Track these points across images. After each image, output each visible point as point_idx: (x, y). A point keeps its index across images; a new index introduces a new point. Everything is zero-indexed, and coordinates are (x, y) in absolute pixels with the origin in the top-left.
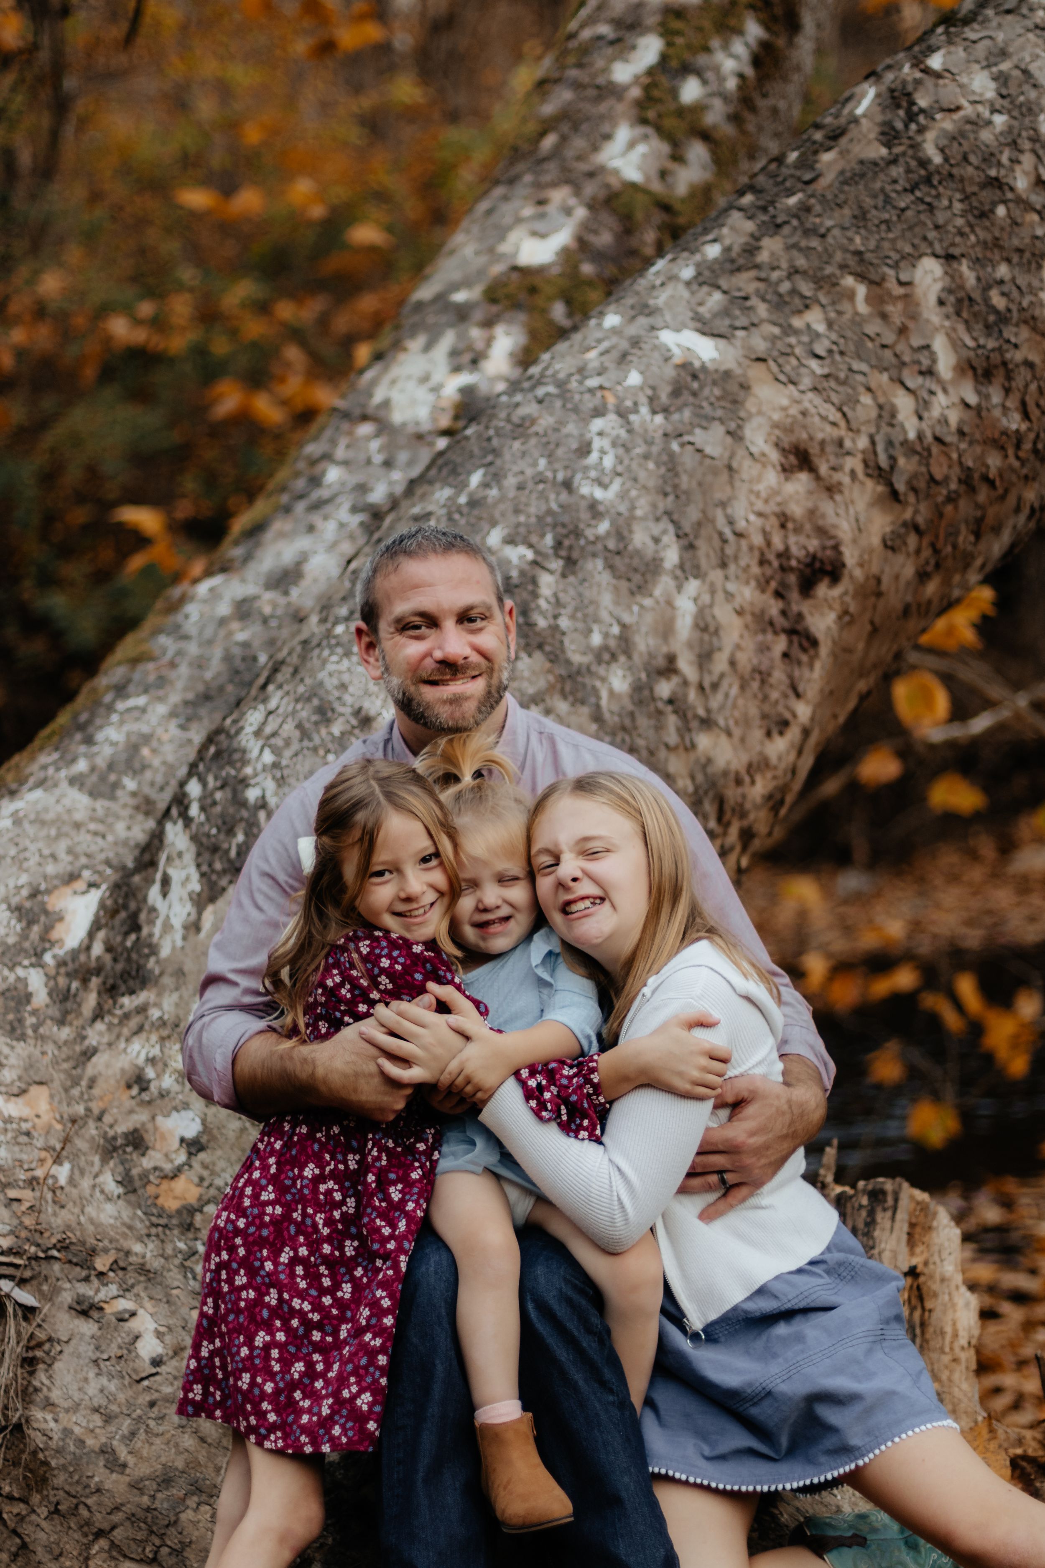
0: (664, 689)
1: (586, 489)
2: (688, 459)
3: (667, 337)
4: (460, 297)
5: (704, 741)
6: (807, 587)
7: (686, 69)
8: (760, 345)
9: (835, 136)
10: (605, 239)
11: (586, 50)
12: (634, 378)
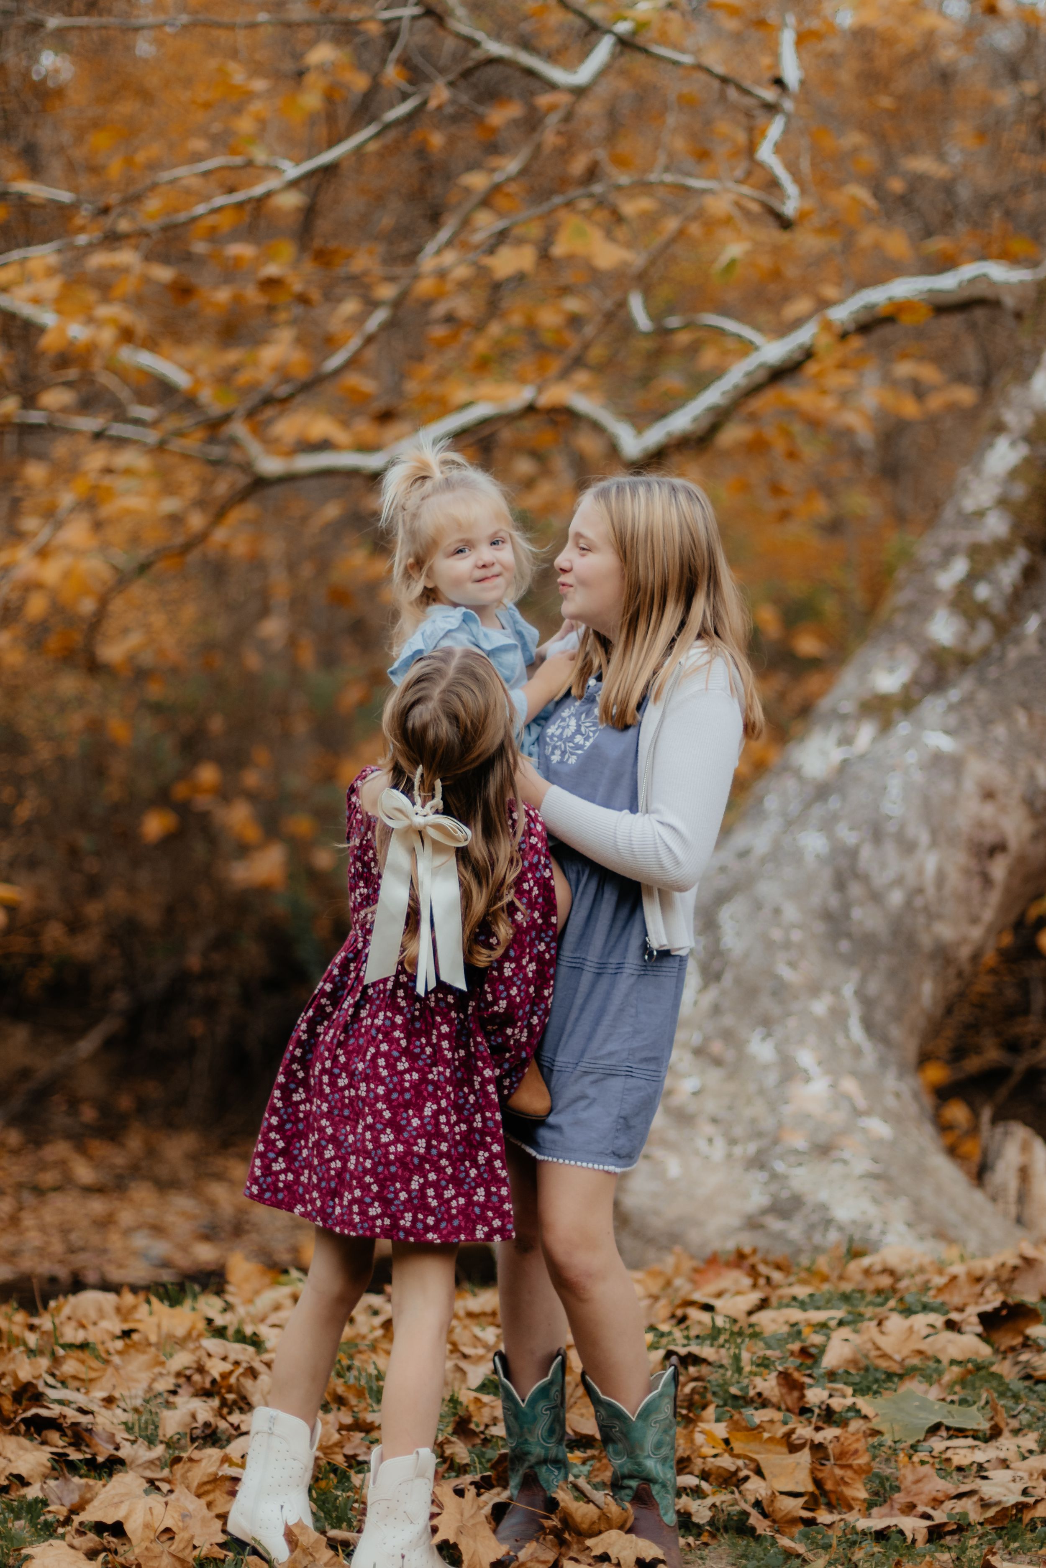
1: (886, 807)
2: (935, 794)
3: (930, 736)
4: (845, 707)
5: (938, 926)
6: (991, 855)
7: (982, 578)
8: (973, 740)
10: (928, 676)
11: (924, 567)
12: (912, 755)
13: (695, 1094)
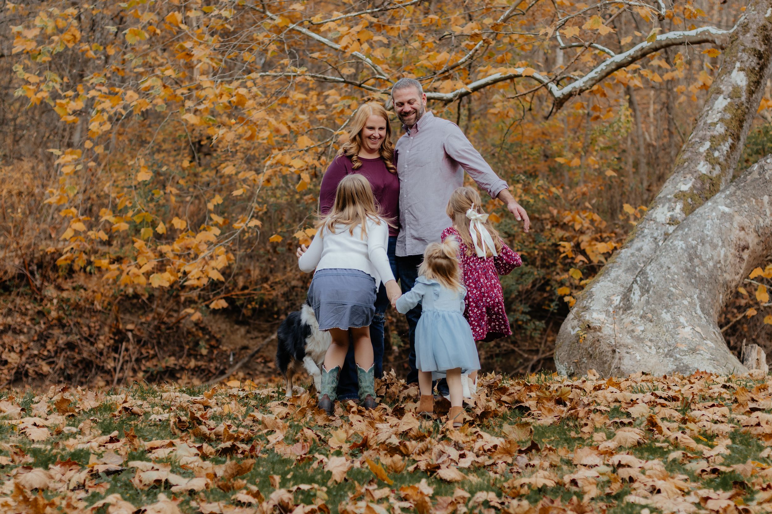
0: (719, 266)
1: (706, 232)
2: (723, 228)
3: (720, 207)
4: (669, 196)
5: (725, 275)
6: (743, 250)
7: (715, 149)
8: (736, 209)
9: (750, 173)
10: (698, 185)
11: (693, 144)
12: (714, 214)
13: (643, 331)
